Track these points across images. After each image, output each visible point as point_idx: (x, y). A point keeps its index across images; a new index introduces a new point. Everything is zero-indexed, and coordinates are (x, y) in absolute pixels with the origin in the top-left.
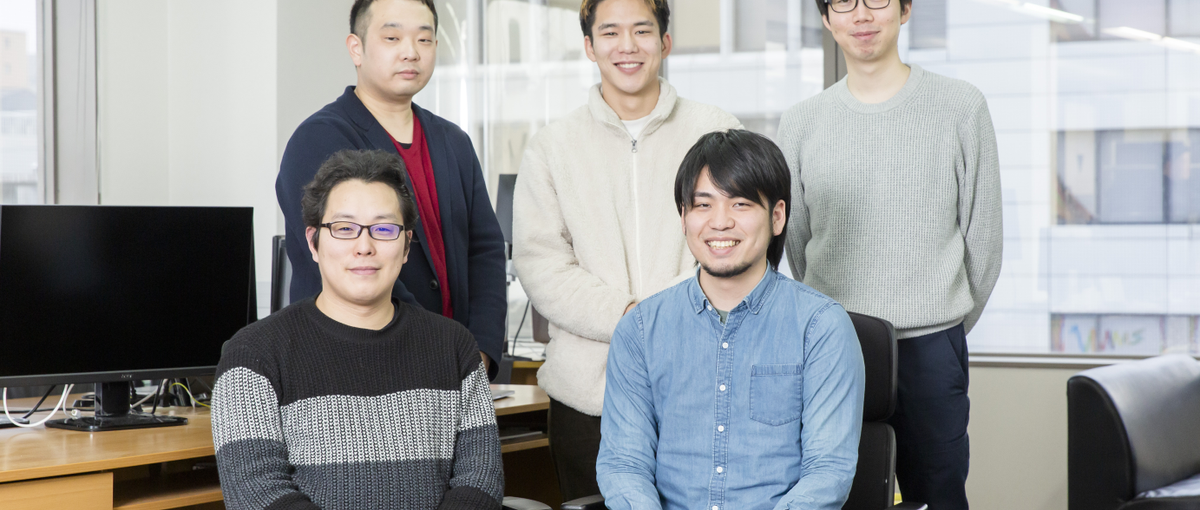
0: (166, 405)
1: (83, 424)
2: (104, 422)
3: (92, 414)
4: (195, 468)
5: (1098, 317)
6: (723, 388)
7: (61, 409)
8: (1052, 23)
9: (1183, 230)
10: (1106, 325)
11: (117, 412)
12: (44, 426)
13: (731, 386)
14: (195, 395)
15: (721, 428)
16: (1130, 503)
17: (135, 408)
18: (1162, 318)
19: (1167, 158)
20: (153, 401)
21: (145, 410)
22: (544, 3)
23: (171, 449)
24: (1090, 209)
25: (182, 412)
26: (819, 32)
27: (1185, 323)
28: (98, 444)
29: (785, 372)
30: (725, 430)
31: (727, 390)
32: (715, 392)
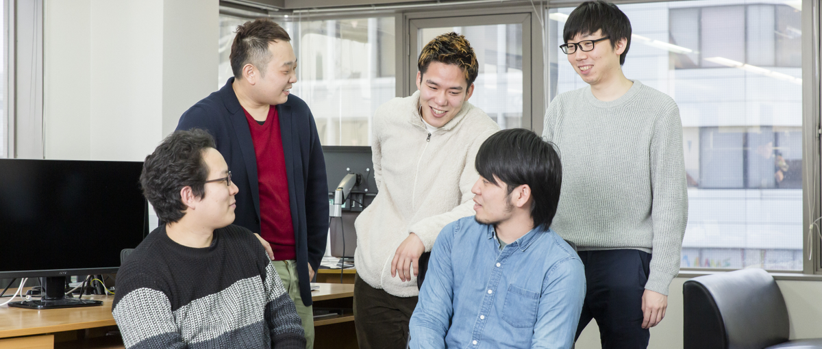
0: (88, 293)
1: (33, 304)
2: (49, 303)
3: (39, 299)
4: (107, 334)
5: (701, 250)
6: (490, 292)
7: (18, 296)
8: (671, 54)
9: (756, 193)
10: (706, 255)
11: (56, 296)
12: (7, 306)
13: (495, 292)
14: (108, 288)
15: (482, 317)
17: (68, 295)
18: (743, 250)
19: (745, 145)
20: (79, 291)
21: (74, 296)
22: (338, 35)
23: (92, 320)
24: (696, 178)
25: (100, 298)
26: (518, 57)
27: (758, 254)
28: (43, 317)
29: (528, 295)
30: (485, 319)
31: (493, 293)
32: (484, 293)
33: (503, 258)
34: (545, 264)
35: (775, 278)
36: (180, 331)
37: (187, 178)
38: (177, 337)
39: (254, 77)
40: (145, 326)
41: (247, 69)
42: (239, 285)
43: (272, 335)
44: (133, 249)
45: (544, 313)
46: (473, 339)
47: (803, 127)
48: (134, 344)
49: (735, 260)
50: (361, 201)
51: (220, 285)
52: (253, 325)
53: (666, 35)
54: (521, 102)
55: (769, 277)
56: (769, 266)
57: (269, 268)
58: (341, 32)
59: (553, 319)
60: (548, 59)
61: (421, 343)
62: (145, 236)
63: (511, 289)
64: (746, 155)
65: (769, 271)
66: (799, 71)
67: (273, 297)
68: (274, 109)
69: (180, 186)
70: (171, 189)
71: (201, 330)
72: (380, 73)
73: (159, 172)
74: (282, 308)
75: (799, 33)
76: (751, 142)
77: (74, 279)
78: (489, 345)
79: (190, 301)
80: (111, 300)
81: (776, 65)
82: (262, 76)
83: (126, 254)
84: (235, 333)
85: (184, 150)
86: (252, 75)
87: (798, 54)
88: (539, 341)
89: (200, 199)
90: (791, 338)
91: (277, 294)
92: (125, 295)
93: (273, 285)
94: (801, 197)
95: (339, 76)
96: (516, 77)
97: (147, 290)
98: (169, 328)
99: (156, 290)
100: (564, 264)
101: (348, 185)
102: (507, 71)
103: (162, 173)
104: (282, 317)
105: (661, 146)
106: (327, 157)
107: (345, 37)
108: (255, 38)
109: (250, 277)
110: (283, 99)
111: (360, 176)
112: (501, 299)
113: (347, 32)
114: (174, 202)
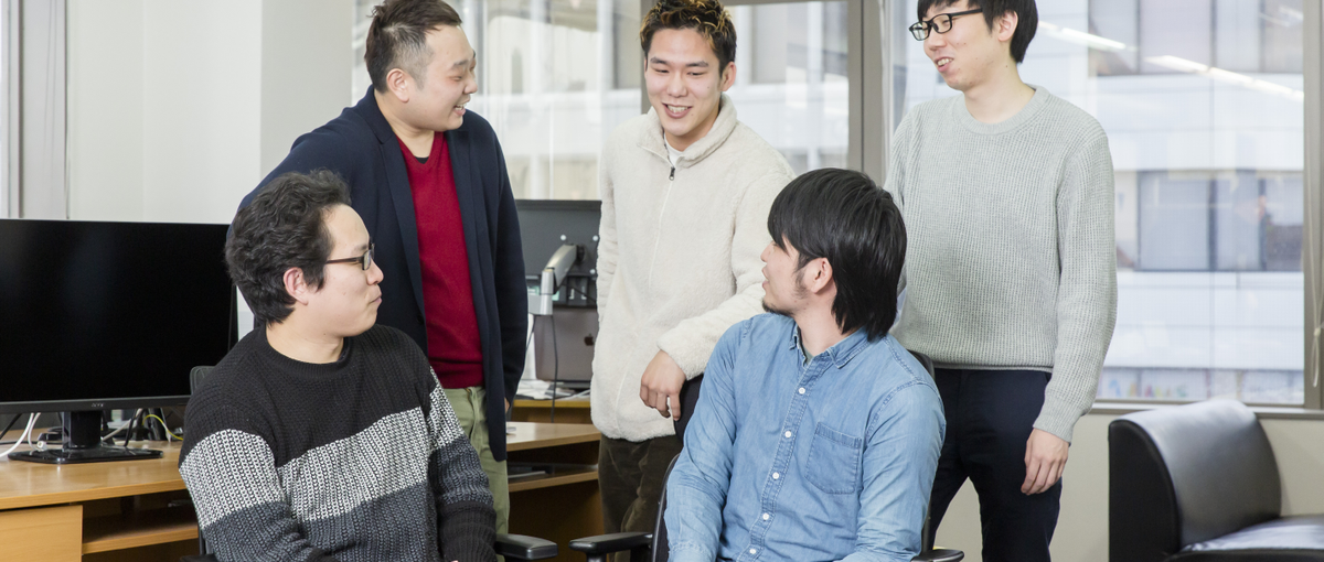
0: (138, 439)
1: (50, 456)
2: (74, 454)
3: (60, 447)
4: (170, 505)
5: (1139, 371)
6: (788, 434)
7: (25, 442)
8: (1091, 51)
9: (1230, 278)
10: (1147, 379)
11: (87, 443)
12: (7, 459)
13: (796, 435)
14: (172, 430)
15: (776, 476)
16: (1175, 557)
17: (106, 441)
18: (1207, 372)
19: (1212, 199)
20: (124, 435)
21: (116, 443)
22: (548, 20)
23: (145, 482)
24: (1131, 253)
25: (157, 446)
26: (842, 56)
27: (1232, 377)
28: (66, 476)
29: (844, 441)
30: (780, 479)
31: (792, 437)
32: (779, 437)
33: (810, 380)
34: (874, 391)
35: (1259, 416)
36: (288, 501)
37: (295, 255)
38: (284, 510)
39: (406, 88)
40: (232, 491)
41: (393, 78)
42: (384, 424)
43: (439, 505)
44: (213, 367)
45: (875, 475)
46: (763, 512)
47: (1305, 171)
48: (214, 520)
49: (1196, 385)
50: (584, 289)
51: (355, 424)
52: (409, 488)
53: (1084, 22)
54: (845, 131)
55: (1247, 415)
56: (1250, 397)
57: (435, 395)
58: (553, 15)
59: (889, 485)
60: (890, 59)
61: (683, 515)
62: (232, 346)
63: (819, 430)
64: (1212, 217)
65: (1249, 405)
66: (1299, 80)
67: (442, 443)
68: (442, 138)
69: (283, 268)
70: (268, 270)
71: (323, 499)
72: (617, 83)
73: (253, 240)
74: (457, 460)
75: (1299, 16)
76: (1221, 195)
77: (117, 414)
78: (788, 520)
79: (305, 451)
80: (177, 450)
81: (1263, 69)
82: (420, 85)
83: (200, 374)
84: (380, 504)
85: (293, 208)
86: (403, 87)
87: (1297, 51)
88: (869, 521)
89: (315, 288)
90: (1283, 513)
91: (447, 438)
92: (199, 441)
93: (442, 422)
94: (1302, 285)
95: (551, 87)
96: (838, 89)
97: (235, 433)
98: (271, 494)
99: (250, 433)
100: (903, 391)
101: (563, 262)
102: (823, 79)
103: (257, 243)
104: (455, 475)
105: (1074, 199)
106: (523, 218)
107: (560, 22)
108: (402, 26)
109: (405, 409)
110: (456, 122)
111: (583, 248)
112: (804, 445)
113: (562, 15)
114: (274, 291)
